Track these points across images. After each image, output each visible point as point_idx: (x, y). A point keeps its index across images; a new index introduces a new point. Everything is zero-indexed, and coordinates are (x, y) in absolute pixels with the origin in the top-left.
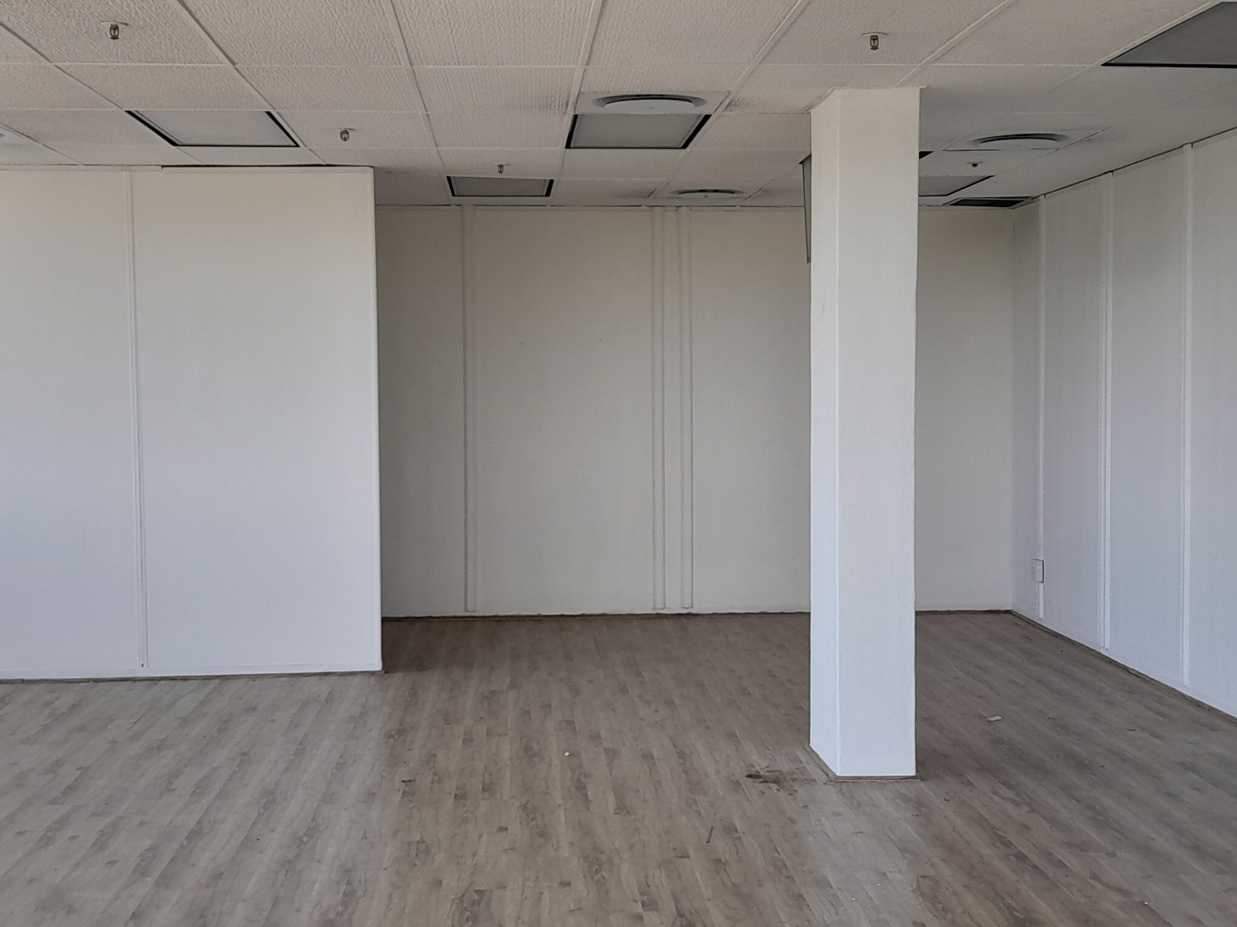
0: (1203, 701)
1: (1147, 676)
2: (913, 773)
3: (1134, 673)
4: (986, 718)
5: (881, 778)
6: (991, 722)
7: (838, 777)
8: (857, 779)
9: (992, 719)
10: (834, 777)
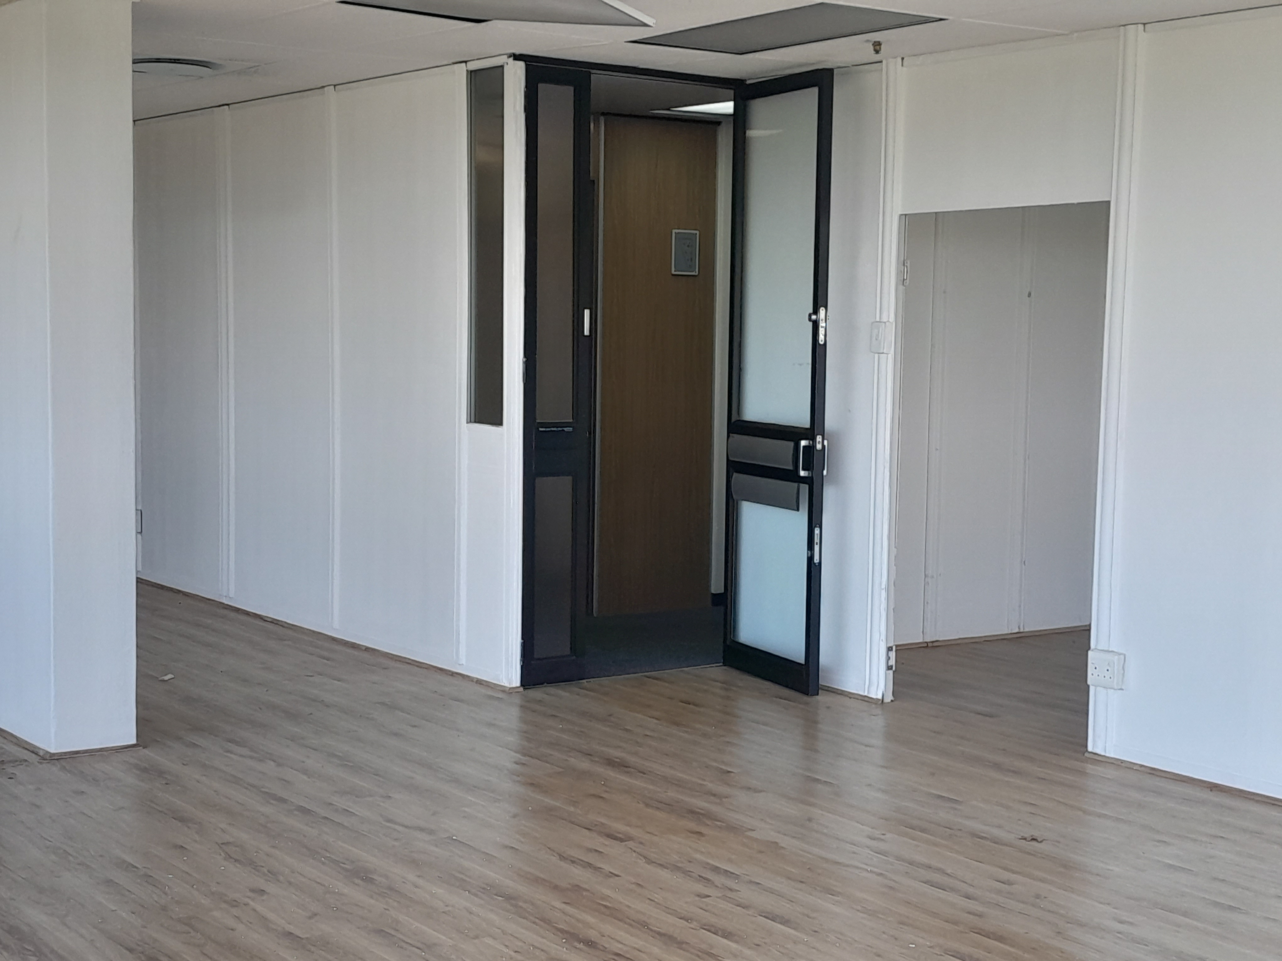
0: (358, 642)
1: (286, 622)
2: (134, 741)
3: (270, 620)
4: (158, 678)
5: (101, 750)
6: (164, 681)
7: (54, 754)
8: (73, 754)
9: (166, 678)
10: (49, 755)
